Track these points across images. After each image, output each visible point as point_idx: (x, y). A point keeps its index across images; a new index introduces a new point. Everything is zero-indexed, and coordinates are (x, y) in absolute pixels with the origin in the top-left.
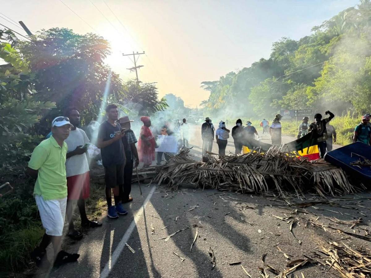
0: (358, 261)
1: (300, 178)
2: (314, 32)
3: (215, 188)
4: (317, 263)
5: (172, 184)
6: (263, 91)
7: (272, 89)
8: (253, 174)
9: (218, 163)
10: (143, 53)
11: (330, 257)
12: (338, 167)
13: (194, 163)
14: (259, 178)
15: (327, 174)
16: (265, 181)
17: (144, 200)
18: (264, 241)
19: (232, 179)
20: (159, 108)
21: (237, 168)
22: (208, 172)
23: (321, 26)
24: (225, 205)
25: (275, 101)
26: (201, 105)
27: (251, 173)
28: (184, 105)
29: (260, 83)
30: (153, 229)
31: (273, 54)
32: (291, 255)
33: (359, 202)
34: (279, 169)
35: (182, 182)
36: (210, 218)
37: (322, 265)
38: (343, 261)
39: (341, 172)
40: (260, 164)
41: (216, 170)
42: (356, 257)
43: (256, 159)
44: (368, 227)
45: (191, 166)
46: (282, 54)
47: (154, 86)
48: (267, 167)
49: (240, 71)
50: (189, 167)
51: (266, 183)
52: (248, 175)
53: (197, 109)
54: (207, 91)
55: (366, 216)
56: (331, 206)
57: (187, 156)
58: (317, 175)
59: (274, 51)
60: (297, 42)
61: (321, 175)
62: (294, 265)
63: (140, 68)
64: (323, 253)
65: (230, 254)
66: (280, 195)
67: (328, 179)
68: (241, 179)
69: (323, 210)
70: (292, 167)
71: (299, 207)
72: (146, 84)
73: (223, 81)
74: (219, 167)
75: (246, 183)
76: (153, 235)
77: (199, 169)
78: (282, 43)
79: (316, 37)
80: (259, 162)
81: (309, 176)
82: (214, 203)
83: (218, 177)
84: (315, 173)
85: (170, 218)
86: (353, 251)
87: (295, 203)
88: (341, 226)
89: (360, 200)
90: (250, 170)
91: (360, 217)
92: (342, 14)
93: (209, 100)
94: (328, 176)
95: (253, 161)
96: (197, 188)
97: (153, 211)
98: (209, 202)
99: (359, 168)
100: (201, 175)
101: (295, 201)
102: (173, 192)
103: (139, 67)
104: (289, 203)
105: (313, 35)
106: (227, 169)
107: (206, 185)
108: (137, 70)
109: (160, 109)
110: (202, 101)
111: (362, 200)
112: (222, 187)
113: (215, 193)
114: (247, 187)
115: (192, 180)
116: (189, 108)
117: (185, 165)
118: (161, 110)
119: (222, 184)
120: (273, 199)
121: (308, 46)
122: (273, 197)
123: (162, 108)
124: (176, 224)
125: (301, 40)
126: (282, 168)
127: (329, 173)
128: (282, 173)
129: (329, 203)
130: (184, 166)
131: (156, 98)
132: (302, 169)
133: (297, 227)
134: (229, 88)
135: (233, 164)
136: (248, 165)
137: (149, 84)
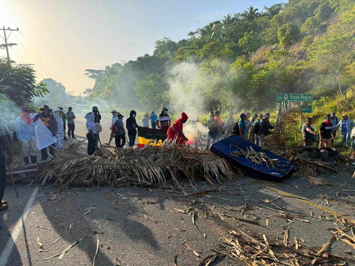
0: (256, 248)
1: (192, 169)
2: (190, 37)
3: (112, 184)
4: (225, 256)
5: (60, 184)
6: (148, 84)
7: (156, 83)
8: (150, 166)
9: (114, 156)
10: (17, 29)
11: (234, 247)
12: (221, 157)
13: (86, 158)
14: (156, 170)
15: (213, 163)
16: (162, 173)
17: (24, 206)
18: (172, 240)
19: (130, 173)
20: (37, 93)
21: (135, 161)
22: (103, 167)
23: (195, 32)
24: (125, 203)
25: (158, 95)
26: (84, 93)
27: (148, 166)
28: (66, 92)
29: (145, 77)
30: (41, 244)
31: (156, 52)
32: (200, 251)
33: (240, 188)
34: (174, 161)
35: (73, 181)
36: (111, 220)
37: (229, 257)
38: (245, 250)
39: (224, 161)
40: (156, 156)
41: (112, 165)
42: (253, 244)
43: (152, 152)
44: (253, 211)
45: (83, 161)
46: (163, 52)
47: (31, 68)
48: (163, 159)
49: (126, 63)
50: (80, 162)
51: (163, 175)
52: (146, 168)
53: (80, 97)
54: (92, 79)
55: (250, 201)
56: (221, 194)
57: (78, 150)
58: (206, 165)
59: (157, 49)
60: (176, 43)
61: (209, 164)
62: (206, 263)
63: (13, 46)
64: (226, 244)
65: (140, 263)
66: (176, 186)
67: (215, 168)
68: (139, 172)
69: (216, 198)
70: (185, 158)
71: (196, 197)
72: (20, 65)
73: (109, 71)
74: (115, 160)
75: (144, 176)
76: (41, 253)
77: (93, 164)
78: (163, 42)
79: (192, 42)
80: (156, 154)
81: (200, 166)
82: (112, 201)
83: (115, 172)
84: (204, 163)
85: (63, 227)
86: (250, 238)
87: (191, 193)
88: (234, 213)
89: (241, 186)
90: (148, 162)
91: (245, 202)
92: (211, 25)
93: (94, 88)
94: (214, 165)
95: (150, 153)
96: (91, 185)
97: (38, 220)
98: (107, 201)
99: (237, 157)
100: (95, 170)
101: (190, 191)
102: (62, 193)
103: (11, 45)
104: (186, 194)
105: (189, 39)
106: (124, 163)
107: (101, 181)
108: (8, 48)
109: (39, 94)
110: (87, 89)
111: (243, 185)
112: (119, 182)
113: (112, 190)
114: (146, 180)
115: (85, 176)
116: (71, 95)
117: (76, 160)
118: (39, 96)
119: (119, 179)
120: (171, 191)
121: (186, 48)
122: (171, 188)
123: (41, 93)
124: (71, 233)
125: (180, 42)
126: (176, 160)
127: (215, 162)
128: (177, 164)
129: (218, 191)
130: (74, 162)
131: (34, 82)
132: (194, 159)
133: (198, 219)
134: (115, 78)
135: (131, 157)
136: (145, 158)
137: (24, 65)
